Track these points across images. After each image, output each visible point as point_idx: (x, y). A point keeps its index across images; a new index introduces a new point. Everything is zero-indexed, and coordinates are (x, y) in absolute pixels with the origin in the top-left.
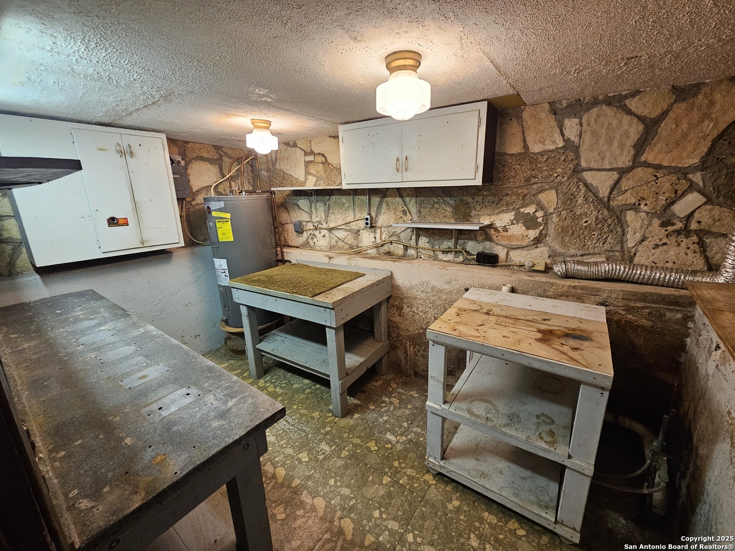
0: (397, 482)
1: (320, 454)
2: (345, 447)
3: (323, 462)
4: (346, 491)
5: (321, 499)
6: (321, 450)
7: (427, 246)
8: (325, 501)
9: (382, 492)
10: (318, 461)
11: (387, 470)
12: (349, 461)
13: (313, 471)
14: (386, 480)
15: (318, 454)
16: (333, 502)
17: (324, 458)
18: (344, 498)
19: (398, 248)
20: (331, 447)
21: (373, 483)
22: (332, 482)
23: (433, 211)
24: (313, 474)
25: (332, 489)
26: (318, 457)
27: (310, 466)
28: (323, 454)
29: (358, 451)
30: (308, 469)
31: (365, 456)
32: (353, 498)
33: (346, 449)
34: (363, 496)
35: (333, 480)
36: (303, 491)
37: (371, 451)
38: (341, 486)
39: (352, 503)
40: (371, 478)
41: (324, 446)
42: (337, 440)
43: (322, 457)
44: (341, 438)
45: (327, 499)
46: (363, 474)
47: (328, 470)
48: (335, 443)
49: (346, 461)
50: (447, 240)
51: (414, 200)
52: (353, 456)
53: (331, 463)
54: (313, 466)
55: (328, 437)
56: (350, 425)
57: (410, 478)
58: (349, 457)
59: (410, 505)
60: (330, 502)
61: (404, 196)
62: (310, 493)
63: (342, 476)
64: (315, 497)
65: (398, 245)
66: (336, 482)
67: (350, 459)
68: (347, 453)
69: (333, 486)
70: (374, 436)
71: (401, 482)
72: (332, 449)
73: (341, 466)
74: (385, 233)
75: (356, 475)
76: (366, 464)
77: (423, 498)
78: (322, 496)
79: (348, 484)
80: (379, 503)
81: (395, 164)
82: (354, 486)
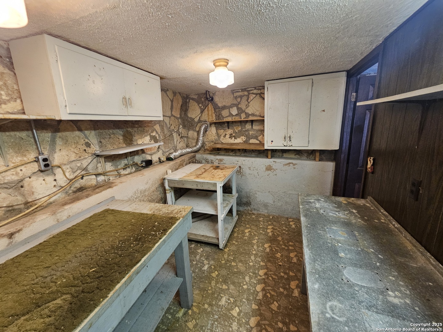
0: (233, 260)
1: (229, 302)
2: (220, 288)
3: (234, 297)
4: (247, 279)
5: (256, 288)
6: (227, 302)
7: (112, 168)
8: (256, 286)
9: (240, 264)
10: (236, 300)
11: (228, 265)
12: (229, 283)
13: (244, 300)
14: (233, 264)
15: (230, 303)
16: (255, 282)
17: (231, 297)
18: (251, 278)
19: (91, 179)
20: (222, 297)
21: (237, 268)
22: (245, 287)
23: (111, 140)
24: (245, 299)
25: (249, 285)
26: (232, 301)
27: (241, 304)
28: (229, 299)
29: (221, 280)
30: (243, 304)
31: (223, 276)
32: (249, 275)
33: (221, 287)
34: (246, 270)
35: (244, 287)
36: (257, 299)
37: (219, 274)
38: (246, 281)
39: (251, 274)
40: (235, 270)
41: (223, 302)
42: (216, 295)
43: (232, 299)
44: (213, 293)
45: (255, 285)
46: (235, 274)
47: (239, 292)
48: (218, 295)
49: (230, 284)
50: (124, 160)
51: (93, 132)
52: (225, 282)
53: (234, 292)
54: (240, 302)
55: (214, 303)
56: (199, 292)
57: (229, 255)
58: (227, 284)
59: (242, 254)
60: (256, 284)
61: (83, 129)
62: (257, 295)
63: (239, 283)
64: (257, 292)
65: (90, 177)
66: (245, 285)
67: (228, 283)
68: (224, 286)
69: (247, 285)
70: (207, 275)
71: (232, 259)
72: (223, 296)
73: (234, 286)
74: (68, 170)
75: (236, 277)
76: (228, 274)
77: (236, 251)
78: (255, 288)
79: (243, 278)
80: (246, 264)
81: (122, 100)
82: (243, 276)
